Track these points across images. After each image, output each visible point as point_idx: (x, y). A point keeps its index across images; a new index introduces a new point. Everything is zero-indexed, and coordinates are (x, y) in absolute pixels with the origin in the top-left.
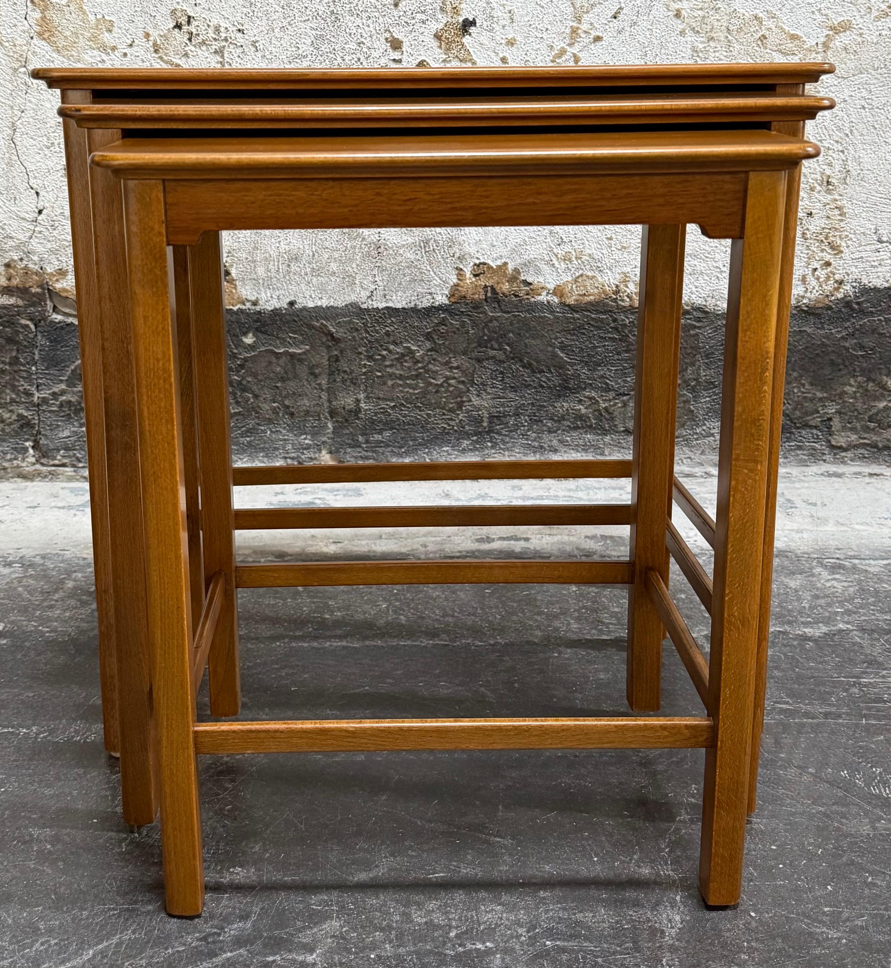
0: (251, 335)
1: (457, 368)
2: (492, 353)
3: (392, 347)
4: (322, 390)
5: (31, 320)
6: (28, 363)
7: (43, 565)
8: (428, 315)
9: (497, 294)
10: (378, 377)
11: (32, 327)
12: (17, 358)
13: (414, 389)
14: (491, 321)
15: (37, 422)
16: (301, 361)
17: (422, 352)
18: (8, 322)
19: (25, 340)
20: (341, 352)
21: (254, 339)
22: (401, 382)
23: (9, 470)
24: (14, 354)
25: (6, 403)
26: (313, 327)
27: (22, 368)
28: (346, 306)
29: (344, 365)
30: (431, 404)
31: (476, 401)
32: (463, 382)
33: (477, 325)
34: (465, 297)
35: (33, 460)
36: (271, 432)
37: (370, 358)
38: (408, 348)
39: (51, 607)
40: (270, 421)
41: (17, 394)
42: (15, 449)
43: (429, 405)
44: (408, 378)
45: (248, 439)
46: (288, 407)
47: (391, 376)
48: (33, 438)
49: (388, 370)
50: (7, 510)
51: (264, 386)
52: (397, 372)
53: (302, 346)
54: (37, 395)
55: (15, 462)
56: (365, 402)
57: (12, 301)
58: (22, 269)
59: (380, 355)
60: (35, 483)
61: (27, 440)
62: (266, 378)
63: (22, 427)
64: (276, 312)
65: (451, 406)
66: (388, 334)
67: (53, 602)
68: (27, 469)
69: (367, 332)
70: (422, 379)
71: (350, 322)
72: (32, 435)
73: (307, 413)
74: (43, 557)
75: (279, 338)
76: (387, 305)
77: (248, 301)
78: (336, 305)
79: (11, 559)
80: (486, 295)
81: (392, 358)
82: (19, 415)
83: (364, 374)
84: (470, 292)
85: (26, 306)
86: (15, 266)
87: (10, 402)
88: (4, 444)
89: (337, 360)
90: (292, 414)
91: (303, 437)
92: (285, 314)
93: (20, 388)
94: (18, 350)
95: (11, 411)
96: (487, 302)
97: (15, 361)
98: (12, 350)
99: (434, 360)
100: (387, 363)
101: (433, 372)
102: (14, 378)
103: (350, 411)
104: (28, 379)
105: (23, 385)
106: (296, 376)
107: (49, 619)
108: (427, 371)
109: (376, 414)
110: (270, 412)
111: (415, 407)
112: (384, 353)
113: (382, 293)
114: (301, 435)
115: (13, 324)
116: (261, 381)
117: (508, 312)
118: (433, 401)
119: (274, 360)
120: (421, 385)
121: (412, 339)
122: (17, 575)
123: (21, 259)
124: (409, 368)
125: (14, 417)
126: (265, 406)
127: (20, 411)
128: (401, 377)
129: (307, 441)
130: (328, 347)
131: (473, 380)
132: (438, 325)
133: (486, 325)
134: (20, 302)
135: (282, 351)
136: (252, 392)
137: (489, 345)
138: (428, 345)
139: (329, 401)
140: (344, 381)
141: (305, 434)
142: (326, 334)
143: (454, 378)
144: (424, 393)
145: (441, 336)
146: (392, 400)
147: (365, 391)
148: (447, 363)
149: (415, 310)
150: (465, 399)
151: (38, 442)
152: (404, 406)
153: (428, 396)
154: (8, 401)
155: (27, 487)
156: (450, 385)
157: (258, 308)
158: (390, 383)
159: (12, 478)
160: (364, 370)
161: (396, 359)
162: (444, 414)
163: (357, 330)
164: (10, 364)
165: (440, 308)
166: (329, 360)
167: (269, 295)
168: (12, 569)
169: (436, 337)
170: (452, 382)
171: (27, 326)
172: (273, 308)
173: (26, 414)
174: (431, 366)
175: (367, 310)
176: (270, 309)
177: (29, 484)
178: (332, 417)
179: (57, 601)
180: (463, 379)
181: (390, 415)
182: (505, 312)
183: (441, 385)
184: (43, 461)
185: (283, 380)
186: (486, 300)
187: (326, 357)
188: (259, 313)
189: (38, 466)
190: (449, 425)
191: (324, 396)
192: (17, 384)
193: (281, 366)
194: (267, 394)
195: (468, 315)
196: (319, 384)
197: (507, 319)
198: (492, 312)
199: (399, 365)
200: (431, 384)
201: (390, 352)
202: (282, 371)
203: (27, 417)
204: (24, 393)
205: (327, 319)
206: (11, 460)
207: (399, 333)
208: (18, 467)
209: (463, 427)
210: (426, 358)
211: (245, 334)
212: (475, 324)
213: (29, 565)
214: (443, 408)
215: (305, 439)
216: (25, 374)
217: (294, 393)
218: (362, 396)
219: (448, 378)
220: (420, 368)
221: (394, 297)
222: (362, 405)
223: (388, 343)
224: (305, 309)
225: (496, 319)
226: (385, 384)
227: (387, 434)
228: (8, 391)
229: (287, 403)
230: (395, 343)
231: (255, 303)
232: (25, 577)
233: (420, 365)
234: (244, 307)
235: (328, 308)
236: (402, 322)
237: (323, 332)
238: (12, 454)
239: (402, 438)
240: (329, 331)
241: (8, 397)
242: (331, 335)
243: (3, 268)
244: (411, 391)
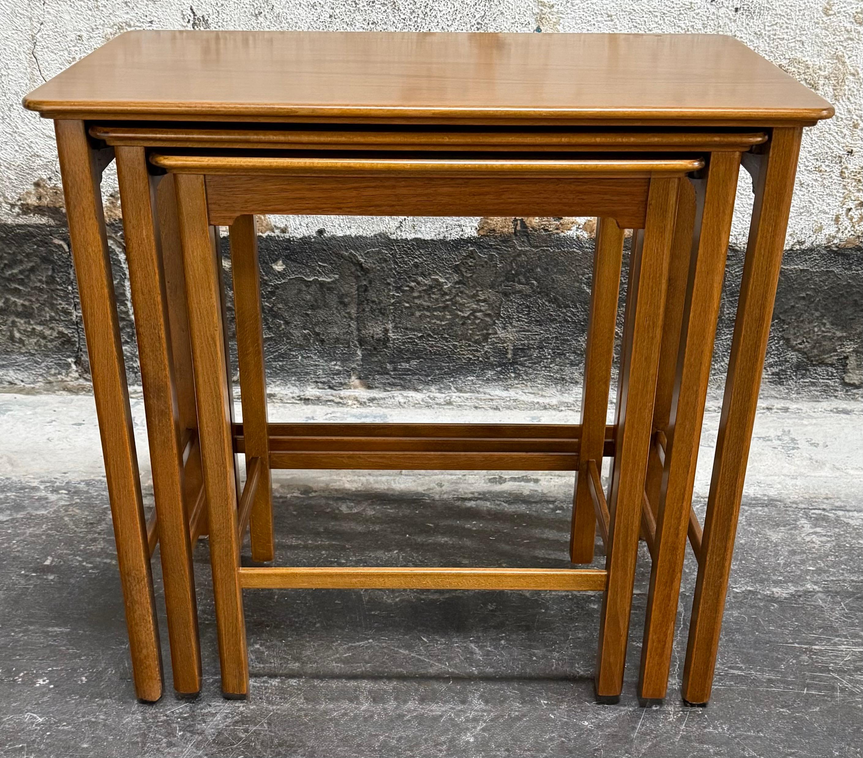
0: (280, 262)
1: (484, 301)
2: (518, 287)
3: (420, 279)
4: (352, 319)
5: (64, 240)
6: (64, 283)
7: (87, 492)
8: (456, 248)
9: (527, 227)
10: (406, 308)
11: (66, 247)
12: (53, 277)
13: (441, 321)
14: (519, 255)
15: (77, 340)
16: (330, 289)
17: (449, 285)
18: (41, 241)
19: (59, 259)
20: (370, 282)
21: (284, 267)
22: (428, 314)
23: (55, 384)
24: (50, 273)
25: (46, 321)
26: (342, 256)
27: (58, 287)
28: (375, 236)
29: (372, 295)
30: (457, 336)
31: (501, 334)
32: (489, 315)
33: (505, 259)
34: (494, 230)
35: (76, 375)
36: (303, 357)
37: (398, 289)
38: (437, 280)
39: (94, 540)
40: (301, 347)
41: (57, 313)
42: (58, 364)
43: (455, 337)
44: (435, 310)
45: (281, 363)
46: (318, 334)
47: (419, 307)
48: (74, 355)
49: (416, 301)
50: (54, 426)
51: (295, 313)
52: (424, 303)
53: (332, 275)
54: (75, 313)
55: (59, 376)
56: (393, 332)
57: (44, 220)
58: (51, 188)
59: (408, 286)
60: (80, 397)
61: (69, 357)
62: (296, 305)
63: (63, 343)
64: (305, 241)
65: (477, 338)
66: (416, 266)
67: (96, 535)
68: (71, 383)
69: (396, 263)
70: (449, 312)
71: (379, 252)
72: (73, 352)
73: (337, 340)
74: (88, 483)
75: (308, 266)
76: (417, 236)
77: (277, 228)
78: (364, 235)
79: (58, 484)
80: (515, 229)
81: (420, 289)
82: (60, 333)
83: (393, 304)
84: (499, 225)
85: (58, 226)
86: (44, 186)
87: (50, 320)
88: (47, 359)
89: (366, 290)
90: (322, 341)
91: (333, 363)
92: (315, 242)
93: (59, 307)
94: (53, 270)
95: (52, 328)
96: (516, 235)
97: (51, 280)
98: (48, 269)
99: (462, 292)
100: (416, 294)
101: (460, 304)
102: (52, 297)
103: (379, 340)
104: (66, 297)
105: (60, 304)
106: (326, 305)
107: (93, 554)
108: (454, 304)
109: (404, 343)
110: (301, 338)
111: (442, 337)
112: (413, 284)
113: (411, 224)
114: (331, 361)
115: (46, 243)
116: (292, 308)
117: (537, 247)
118: (460, 333)
119: (304, 288)
120: (448, 317)
121: (440, 271)
122: (63, 503)
123: (50, 179)
124: (437, 300)
125: (55, 334)
126: (297, 333)
127: (61, 329)
128: (428, 309)
129: (337, 367)
130: (357, 277)
131: (499, 314)
132: (466, 258)
133: (514, 259)
134: (52, 222)
135: (311, 279)
136: (284, 319)
137: (516, 279)
138: (456, 277)
139: (359, 330)
140: (372, 311)
141: (336, 360)
142: (355, 264)
143: (481, 311)
144: (451, 325)
145: (469, 269)
146: (420, 331)
147: (394, 321)
148: (475, 296)
149: (444, 242)
150: (490, 332)
151: (80, 358)
152: (432, 337)
153: (455, 328)
154: (48, 318)
155: (72, 400)
156: (476, 318)
157: (287, 236)
158: (418, 314)
159: (58, 390)
160: (392, 301)
161: (423, 290)
162: (470, 345)
163: (386, 261)
164: (47, 283)
165: (469, 241)
166: (358, 290)
167: (298, 223)
168: (59, 496)
169: (464, 270)
170: (479, 314)
171: (61, 246)
172: (302, 236)
173: (66, 332)
174: (458, 298)
175: (396, 241)
176: (299, 237)
177: (74, 397)
178: (361, 345)
179: (99, 533)
180: (489, 312)
181: (417, 344)
182: (533, 247)
183: (468, 318)
184: (85, 376)
185: (313, 308)
186: (515, 233)
187: (356, 287)
188: (289, 240)
189: (81, 381)
190: (475, 356)
191: (354, 324)
192: (55, 302)
193: (311, 294)
194: (297, 321)
195: (497, 248)
196: (349, 313)
197: (535, 254)
198: (521, 246)
199: (426, 296)
200: (458, 316)
201: (418, 283)
202: (312, 299)
203: (67, 334)
204: (62, 312)
205: (356, 249)
206: (55, 375)
207: (428, 265)
208: (63, 381)
209: (488, 358)
210: (454, 291)
211: (275, 261)
212: (503, 258)
213: (75, 492)
214: (469, 340)
215: (335, 365)
216: (62, 294)
217: (324, 321)
218: (390, 326)
219: (474, 311)
220: (447, 300)
221: (423, 229)
222: (391, 334)
223: (417, 274)
224: (334, 238)
225: (525, 253)
226: (413, 314)
227: (414, 363)
228: (47, 309)
229: (317, 330)
230: (423, 275)
231: (284, 231)
232: (71, 505)
233: (448, 297)
234: (273, 234)
235: (357, 237)
236: (430, 254)
237: (352, 262)
238: (56, 369)
239: (429, 367)
240: (358, 261)
241: (48, 315)
242: (360, 265)
243: (33, 187)
244: (438, 322)
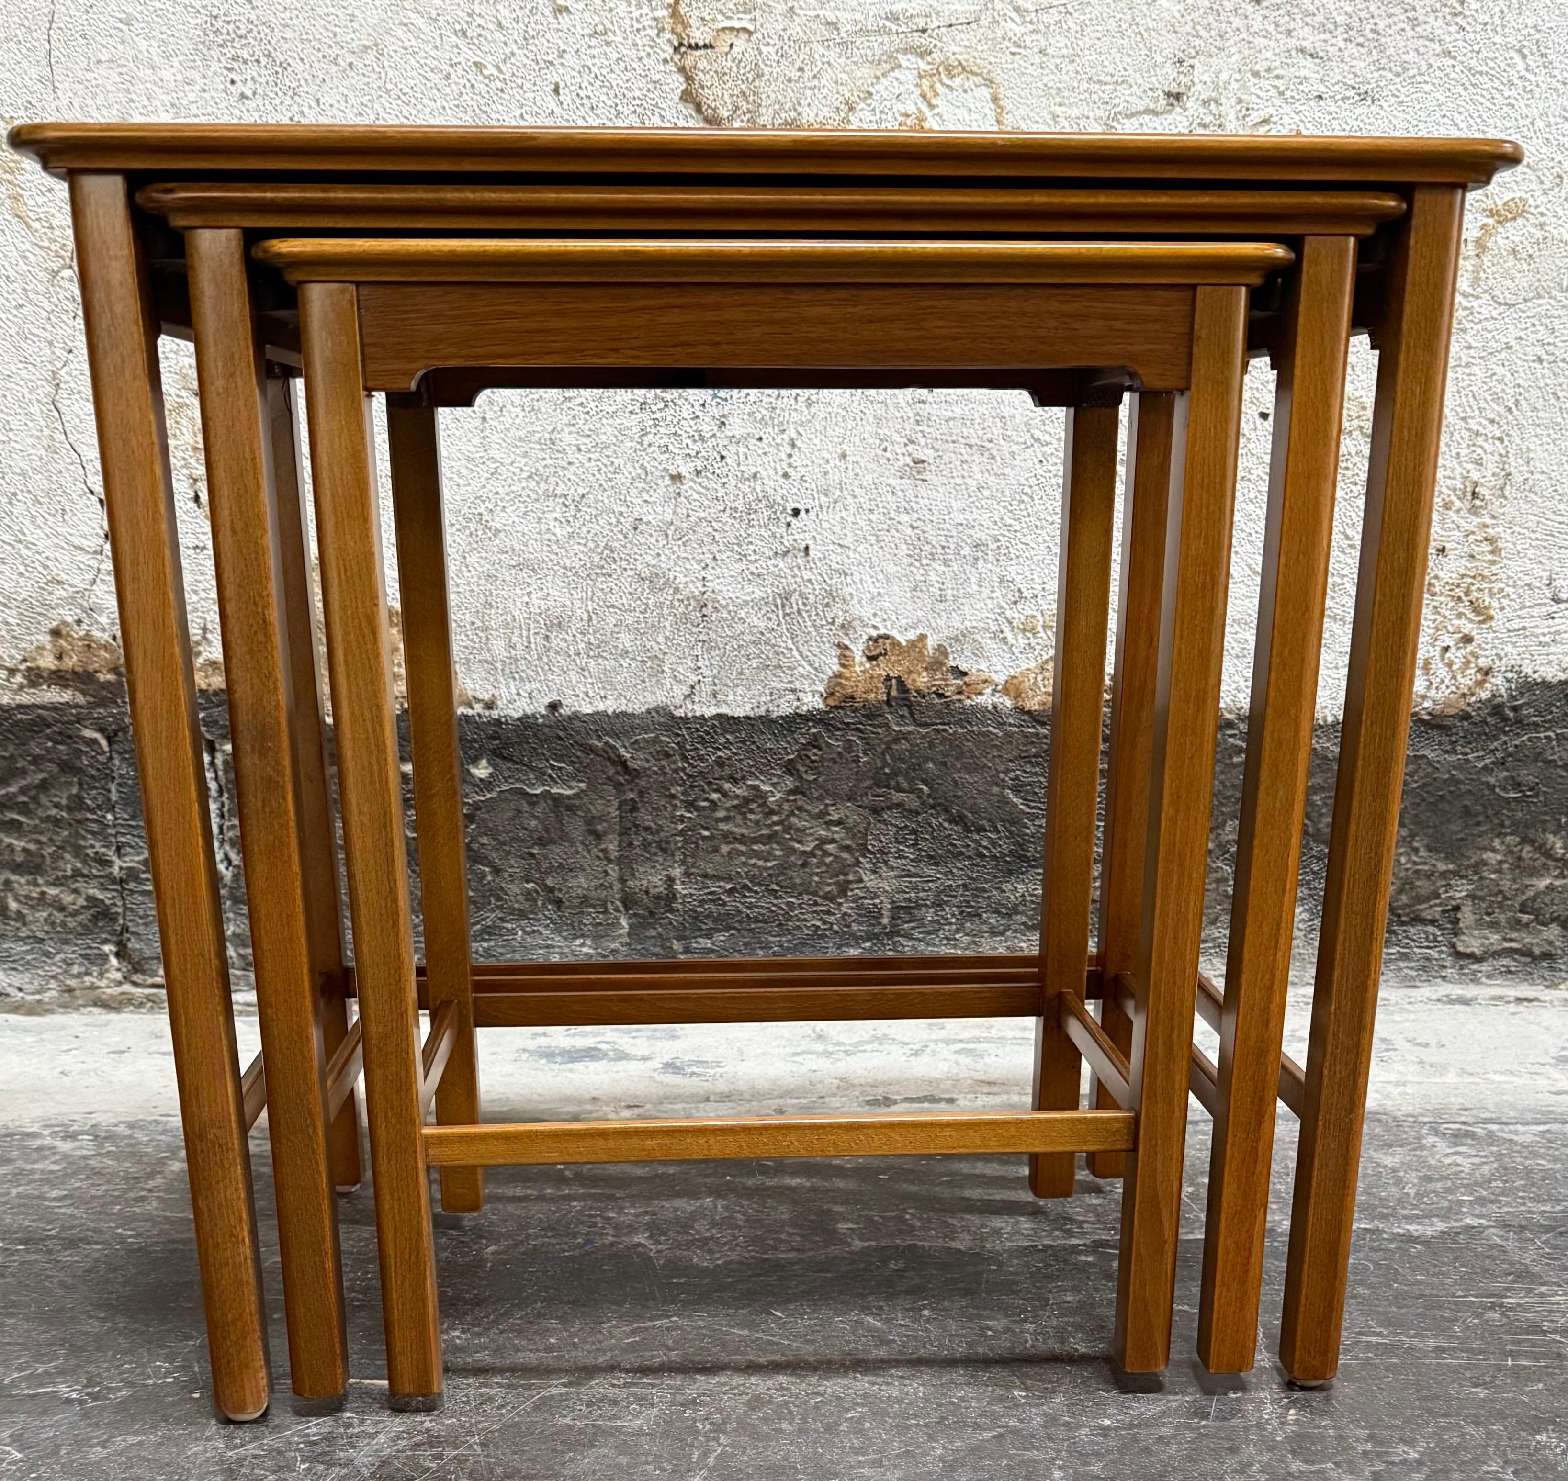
0: (484, 762)
1: (839, 823)
2: (897, 797)
3: (727, 786)
4: (610, 861)
5: (100, 729)
6: (99, 807)
7: (130, 1137)
8: (789, 730)
9: (907, 691)
10: (704, 838)
11: (103, 743)
12: (80, 798)
13: (766, 861)
14: (896, 740)
15: (120, 910)
16: (570, 808)
17: (778, 796)
18: (60, 733)
19: (92, 766)
20: (641, 793)
21: (491, 770)
22: (743, 848)
23: (78, 993)
24: (74, 791)
25: (66, 877)
26: (592, 749)
27: (89, 816)
28: (649, 712)
29: (645, 817)
30: (793, 886)
31: (870, 881)
32: (847, 848)
33: (872, 748)
34: (852, 697)
35: (118, 976)
36: (525, 932)
37: (690, 805)
38: (756, 788)
40: (522, 914)
41: (85, 863)
42: (86, 957)
43: (791, 888)
44: (755, 840)
45: (485, 945)
46: (551, 890)
47: (727, 837)
48: (115, 938)
49: (722, 826)
51: (509, 852)
52: (737, 830)
53: (574, 784)
54: (118, 863)
55: (86, 978)
56: (683, 883)
57: (66, 696)
58: (80, 639)
59: (706, 800)
60: (123, 1015)
61: (106, 942)
62: (512, 839)
63: (96, 918)
64: (526, 722)
65: (828, 889)
66: (720, 763)
68: (110, 991)
69: (685, 758)
70: (778, 843)
71: (655, 741)
72: (114, 932)
73: (585, 900)
74: (132, 1125)
75: (532, 769)
76: (720, 711)
77: (478, 701)
78: (630, 711)
80: (889, 694)
81: (728, 805)
82: (89, 898)
83: (681, 833)
84: (861, 688)
85: (89, 706)
86: (68, 635)
87: (73, 876)
88: (66, 947)
89: (634, 809)
90: (559, 903)
91: (578, 942)
92: (543, 725)
93: (88, 851)
94: (80, 785)
95: (76, 891)
96: (890, 706)
97: (77, 804)
98: (70, 783)
99: (800, 809)
100: (721, 814)
101: (798, 830)
102: (78, 834)
103: (658, 897)
104: (102, 834)
105: (92, 846)
106: (564, 837)
108: (788, 829)
109: (702, 902)
110: (520, 898)
111: (767, 890)
112: (715, 796)
113: (709, 689)
114: (576, 937)
115: (70, 737)
116: (504, 843)
117: (926, 725)
118: (798, 881)
119: (526, 807)
120: (778, 853)
121: (761, 772)
123: (79, 622)
124: (757, 823)
125: (81, 901)
126: (513, 889)
127: (91, 891)
128: (742, 839)
129: (585, 950)
130: (618, 786)
131: (865, 845)
132: (805, 747)
133: (889, 747)
134: (81, 699)
135: (538, 792)
136: (490, 864)
137: (893, 783)
138: (790, 782)
139: (622, 880)
140: (645, 845)
141: (582, 936)
142: (614, 763)
143: (833, 841)
144: (783, 868)
145: (812, 766)
146: (729, 879)
147: (683, 862)
148: (823, 814)
149: (766, 721)
150: (851, 877)
151: (125, 946)
152: (750, 890)
153: (790, 873)
154: (71, 873)
155: (108, 1020)
156: (826, 853)
157: (495, 714)
158: (725, 849)
159: (84, 1006)
160: (680, 827)
161: (734, 807)
162: (816, 904)
163: (667, 755)
164: (69, 809)
165: (810, 717)
166: (619, 808)
167: (514, 691)
169: (802, 769)
170: (830, 847)
171: (95, 741)
172: (520, 714)
173: (101, 897)
174: (794, 820)
175: (685, 720)
176: (516, 715)
177: (113, 1016)
178: (627, 909)
180: (848, 842)
181: (724, 904)
182: (920, 725)
183: (812, 854)
184: (134, 978)
185: (541, 842)
186: (888, 703)
187: (616, 804)
188: (498, 722)
189: (127, 987)
190: (825, 923)
191: (613, 871)
192: (82, 843)
193: (537, 818)
194: (515, 865)
195: (858, 729)
196: (604, 851)
197: (924, 737)
198: (898, 724)
199: (739, 817)
200: (794, 850)
201: (725, 794)
202: (540, 827)
203: (103, 901)
204: (95, 860)
205: (616, 736)
206: (79, 976)
207: (740, 761)
208: (92, 987)
209: (849, 926)
210: (786, 806)
211: (475, 761)
212: (869, 746)
214: (815, 894)
215: (583, 945)
216: (95, 827)
217: (561, 866)
218: (677, 872)
219: (823, 841)
220: (775, 823)
221: (731, 697)
222: (679, 887)
223: (721, 778)
224: (576, 716)
225: (905, 736)
226: (716, 850)
227: (721, 937)
228: (67, 856)
229: (549, 882)
230: (734, 780)
231: (490, 705)
233: (775, 818)
234: (470, 712)
235: (617, 715)
236: (744, 742)
237: (609, 759)
238: (81, 964)
239: (746, 945)
240: (619, 756)
241: (70, 867)
242: (624, 763)
243: (48, 637)
244: (760, 863)
